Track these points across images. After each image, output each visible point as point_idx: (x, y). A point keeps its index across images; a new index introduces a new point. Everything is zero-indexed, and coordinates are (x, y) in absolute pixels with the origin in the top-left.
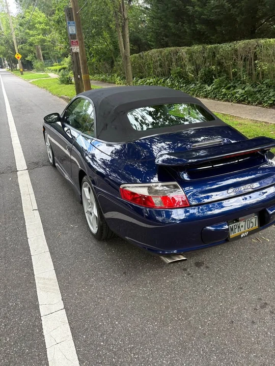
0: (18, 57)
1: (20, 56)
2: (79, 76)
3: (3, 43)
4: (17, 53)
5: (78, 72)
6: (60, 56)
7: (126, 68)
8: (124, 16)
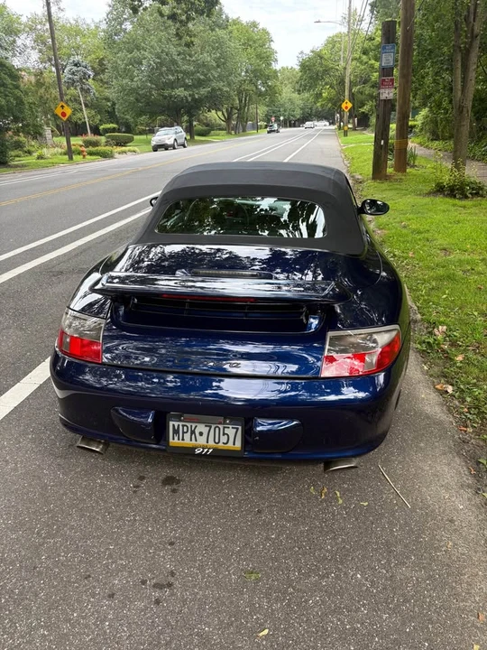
0: (346, 108)
1: (350, 105)
2: (382, 142)
3: (335, 82)
4: (347, 100)
5: (382, 134)
6: (417, 105)
7: (458, 130)
8: (473, 30)
